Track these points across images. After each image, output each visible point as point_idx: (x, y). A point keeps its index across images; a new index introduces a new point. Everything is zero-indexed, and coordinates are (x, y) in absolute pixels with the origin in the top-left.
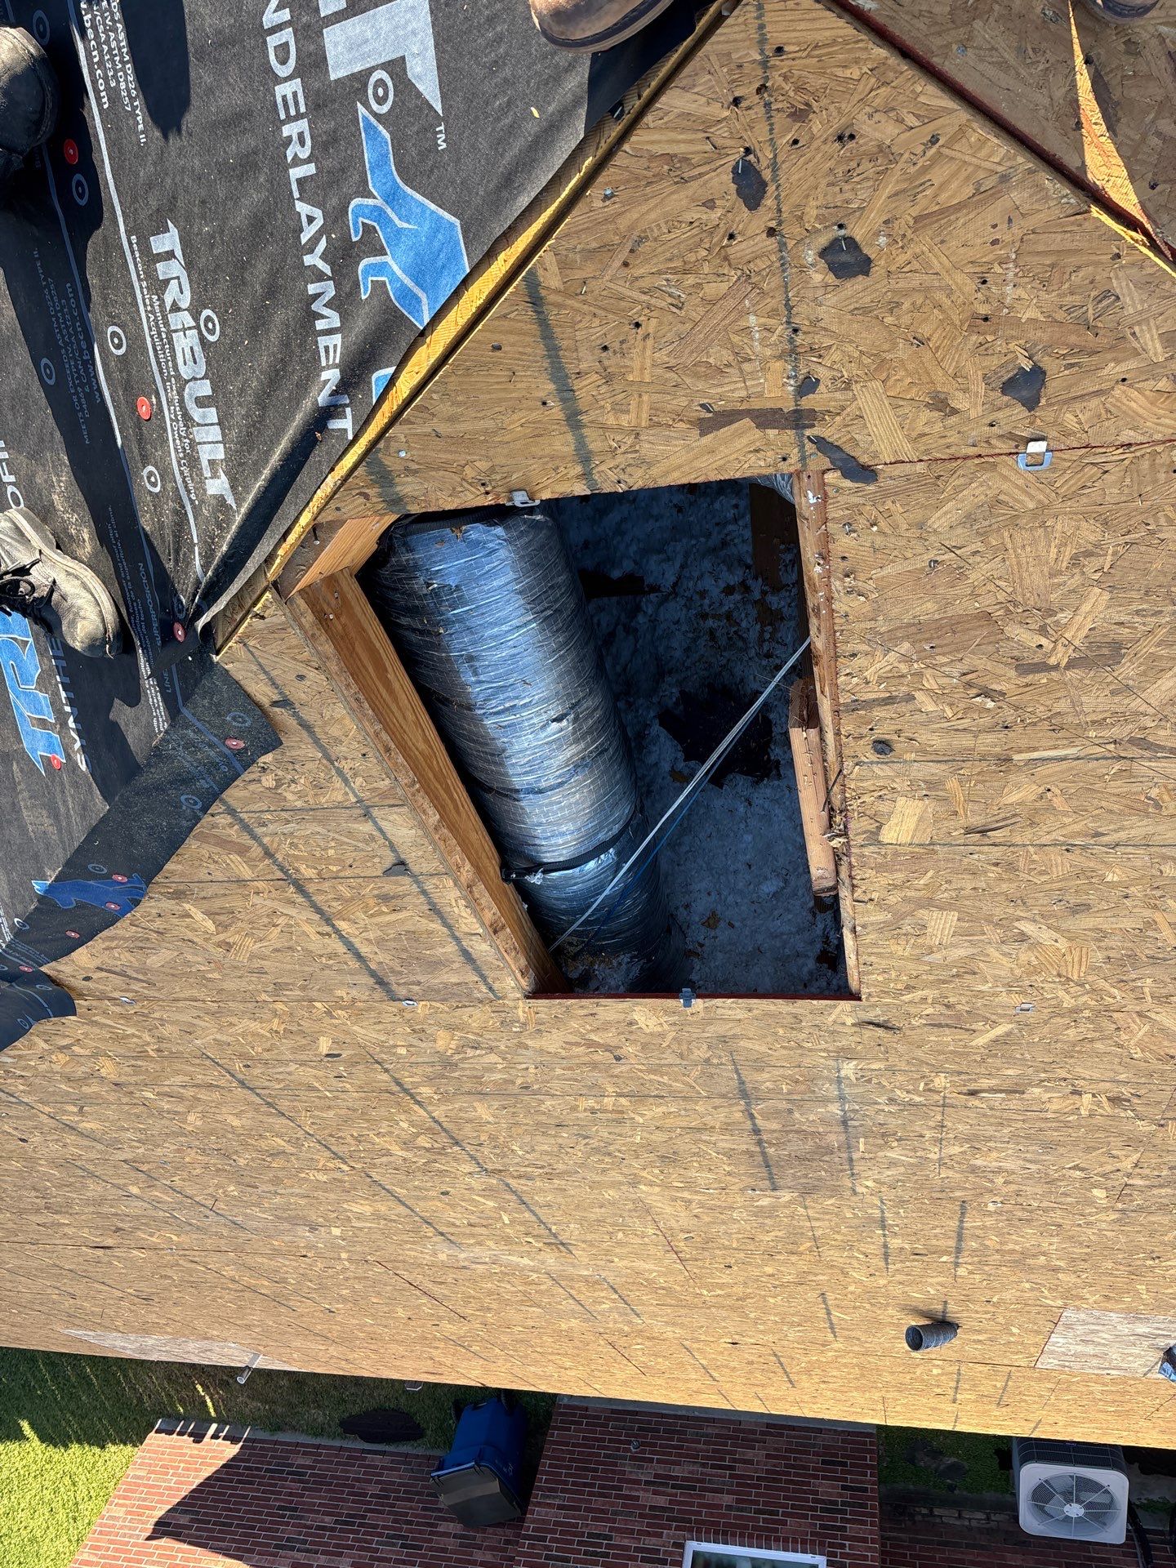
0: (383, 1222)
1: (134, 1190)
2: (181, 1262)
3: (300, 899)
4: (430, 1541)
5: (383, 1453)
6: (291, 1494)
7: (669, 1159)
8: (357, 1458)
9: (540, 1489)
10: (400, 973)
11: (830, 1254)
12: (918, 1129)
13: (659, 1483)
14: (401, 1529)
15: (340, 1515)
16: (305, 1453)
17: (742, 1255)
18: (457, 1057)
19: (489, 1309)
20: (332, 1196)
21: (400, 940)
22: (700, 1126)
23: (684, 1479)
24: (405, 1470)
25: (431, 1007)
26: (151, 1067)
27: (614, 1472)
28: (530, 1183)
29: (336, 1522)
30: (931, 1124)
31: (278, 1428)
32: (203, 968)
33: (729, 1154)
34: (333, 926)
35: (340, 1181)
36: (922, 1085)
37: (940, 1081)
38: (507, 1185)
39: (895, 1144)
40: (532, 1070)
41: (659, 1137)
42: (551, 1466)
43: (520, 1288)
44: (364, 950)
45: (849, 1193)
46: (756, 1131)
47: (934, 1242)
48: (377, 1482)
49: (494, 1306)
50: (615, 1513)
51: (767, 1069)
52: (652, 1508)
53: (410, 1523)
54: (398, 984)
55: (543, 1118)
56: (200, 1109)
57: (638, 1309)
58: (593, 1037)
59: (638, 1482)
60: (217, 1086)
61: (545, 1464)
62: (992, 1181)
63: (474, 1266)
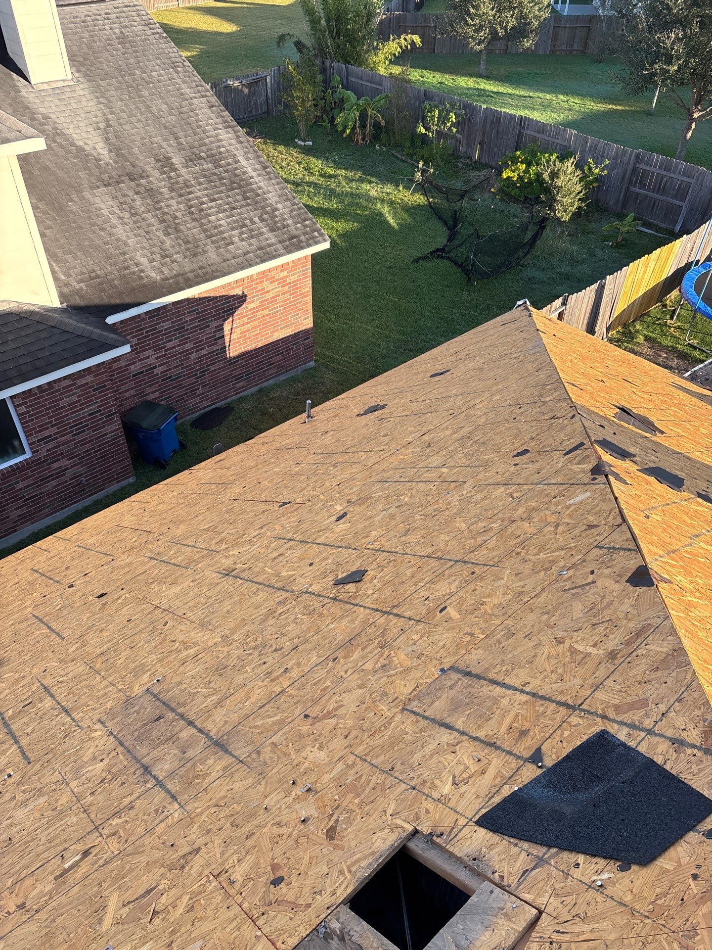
0: (323, 528)
1: (444, 470)
2: (387, 447)
3: (559, 698)
4: (159, 386)
5: (204, 408)
6: (236, 369)
7: (220, 670)
8: (216, 399)
9: (121, 436)
10: (466, 687)
11: (80, 668)
12: (99, 797)
13: (61, 472)
14: (176, 383)
15: (208, 374)
16: (241, 388)
17: (129, 633)
18: (386, 653)
19: (227, 512)
20: (360, 526)
21: (488, 710)
22: (223, 703)
23: (49, 482)
24: (189, 407)
25: (429, 677)
26: (512, 542)
27: (87, 464)
28: (277, 600)
29: (208, 369)
30: (93, 808)
31: (260, 391)
32: (554, 618)
33: (192, 696)
34: (528, 693)
35: (364, 537)
36: (122, 834)
37: (114, 846)
38: (287, 591)
39: (104, 775)
40: (342, 673)
41: (239, 679)
42: (122, 448)
43: (223, 535)
44: (498, 689)
45: (103, 719)
46: (191, 723)
47: (25, 720)
48: (200, 395)
49: (226, 516)
50: (76, 448)
51: (221, 773)
52: (59, 460)
53: (173, 388)
54: (460, 679)
55: (309, 646)
56: (466, 533)
57: (154, 562)
58: (333, 721)
59: (72, 467)
60: (472, 552)
61: (125, 447)
62: (24, 792)
63: (257, 532)
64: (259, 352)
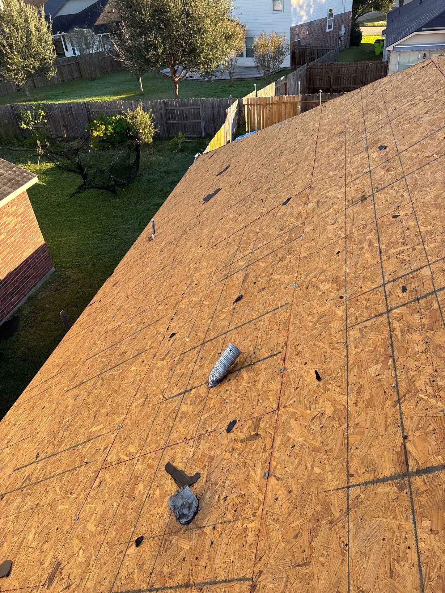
64: (17, 271)
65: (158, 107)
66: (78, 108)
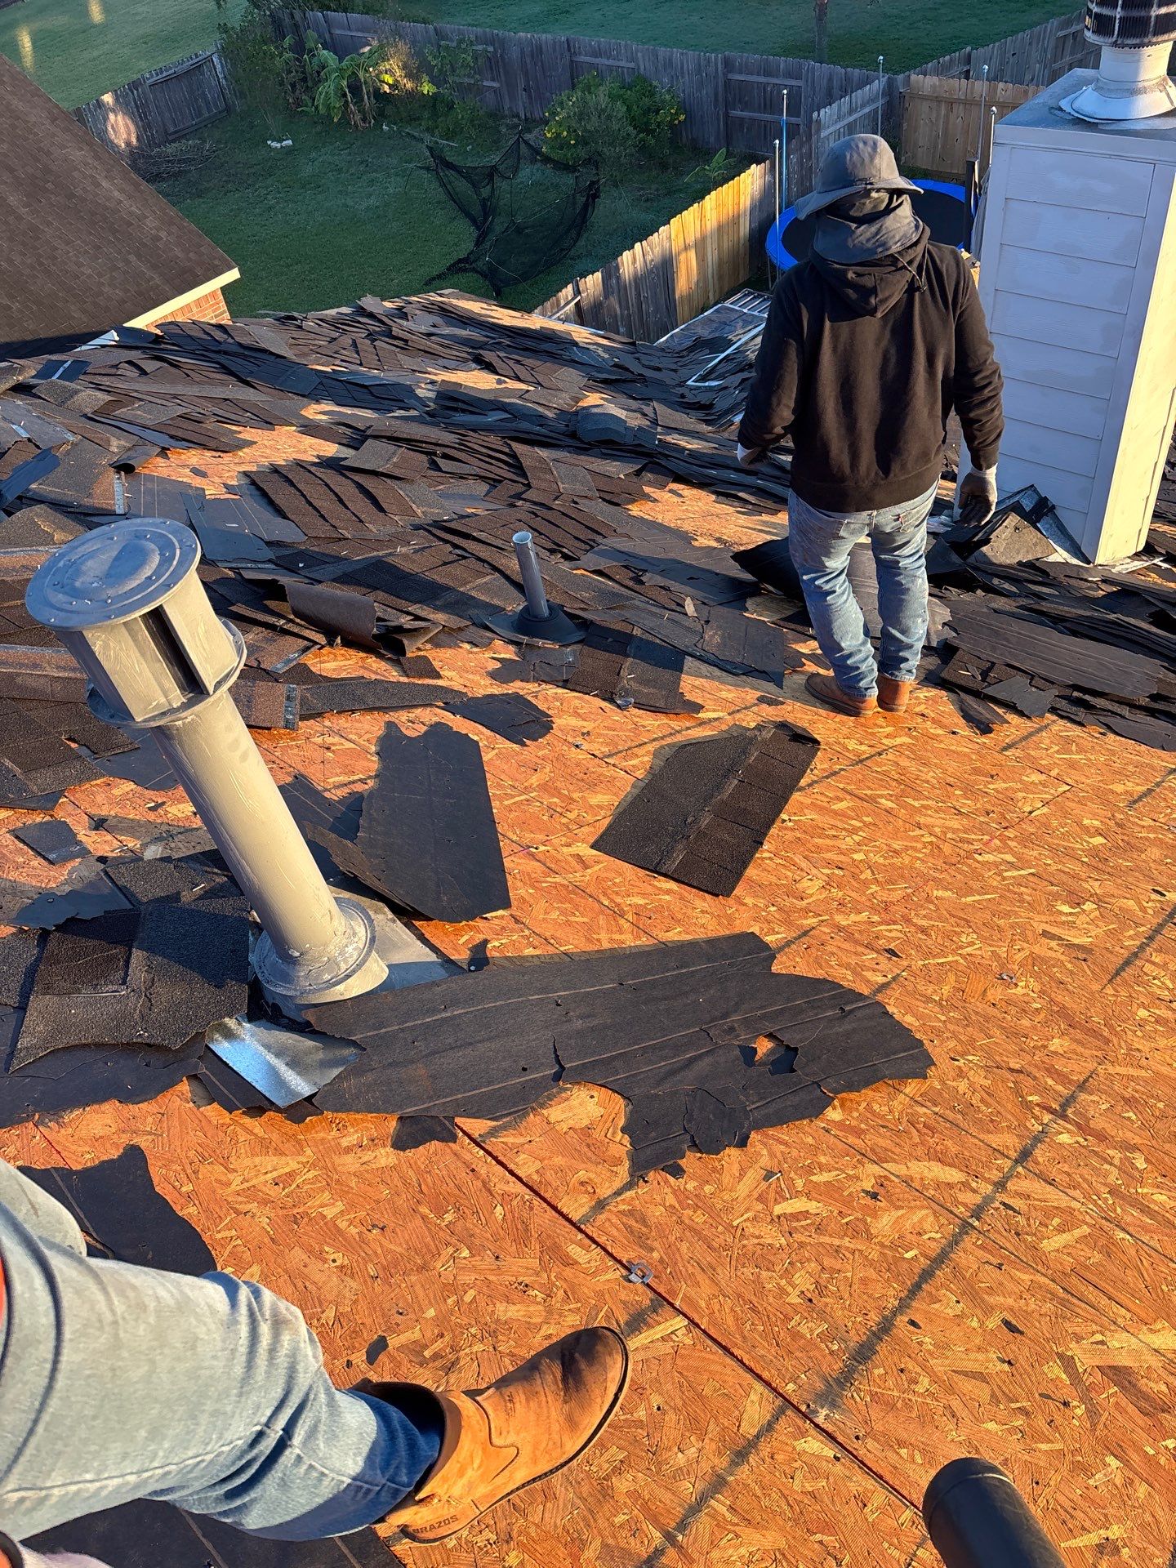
65: (711, 69)
66: (554, 50)
